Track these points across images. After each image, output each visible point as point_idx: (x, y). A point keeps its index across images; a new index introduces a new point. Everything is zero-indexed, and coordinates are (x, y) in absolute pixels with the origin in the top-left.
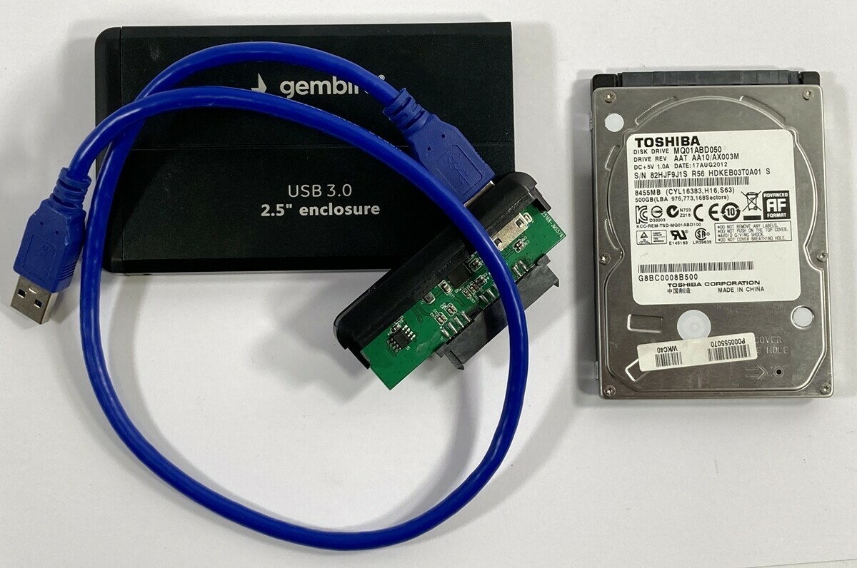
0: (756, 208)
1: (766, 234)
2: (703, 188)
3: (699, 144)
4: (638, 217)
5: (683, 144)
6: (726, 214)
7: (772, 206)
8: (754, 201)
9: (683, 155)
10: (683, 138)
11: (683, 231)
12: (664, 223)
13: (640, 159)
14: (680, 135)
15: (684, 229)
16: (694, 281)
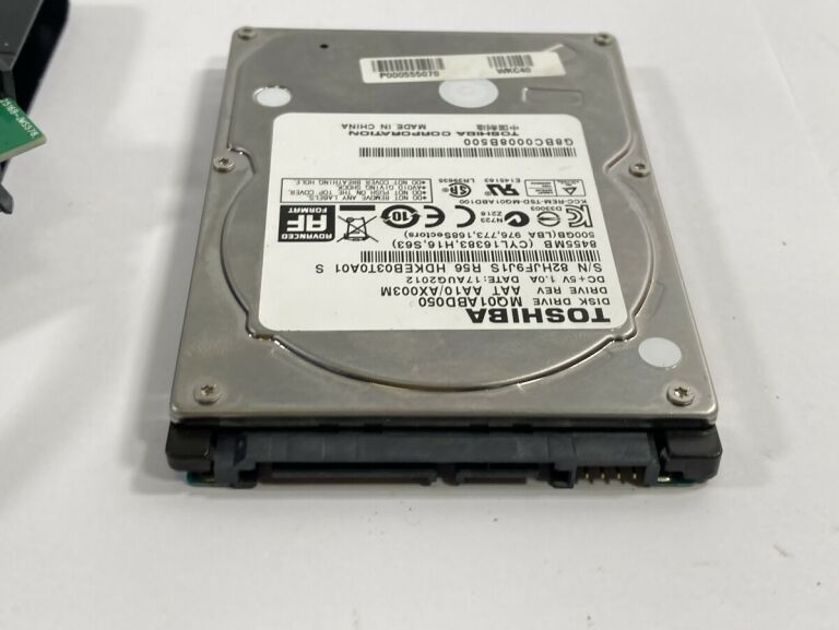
0: (349, 221)
1: (333, 189)
2: (457, 247)
3: (469, 311)
4: (585, 214)
5: (504, 312)
6: (409, 215)
7: (317, 222)
8: (351, 229)
9: (502, 295)
10: (505, 320)
11: (495, 194)
12: (531, 205)
13: (595, 291)
14: (510, 325)
15: (492, 197)
16: (471, 138)
